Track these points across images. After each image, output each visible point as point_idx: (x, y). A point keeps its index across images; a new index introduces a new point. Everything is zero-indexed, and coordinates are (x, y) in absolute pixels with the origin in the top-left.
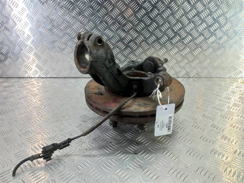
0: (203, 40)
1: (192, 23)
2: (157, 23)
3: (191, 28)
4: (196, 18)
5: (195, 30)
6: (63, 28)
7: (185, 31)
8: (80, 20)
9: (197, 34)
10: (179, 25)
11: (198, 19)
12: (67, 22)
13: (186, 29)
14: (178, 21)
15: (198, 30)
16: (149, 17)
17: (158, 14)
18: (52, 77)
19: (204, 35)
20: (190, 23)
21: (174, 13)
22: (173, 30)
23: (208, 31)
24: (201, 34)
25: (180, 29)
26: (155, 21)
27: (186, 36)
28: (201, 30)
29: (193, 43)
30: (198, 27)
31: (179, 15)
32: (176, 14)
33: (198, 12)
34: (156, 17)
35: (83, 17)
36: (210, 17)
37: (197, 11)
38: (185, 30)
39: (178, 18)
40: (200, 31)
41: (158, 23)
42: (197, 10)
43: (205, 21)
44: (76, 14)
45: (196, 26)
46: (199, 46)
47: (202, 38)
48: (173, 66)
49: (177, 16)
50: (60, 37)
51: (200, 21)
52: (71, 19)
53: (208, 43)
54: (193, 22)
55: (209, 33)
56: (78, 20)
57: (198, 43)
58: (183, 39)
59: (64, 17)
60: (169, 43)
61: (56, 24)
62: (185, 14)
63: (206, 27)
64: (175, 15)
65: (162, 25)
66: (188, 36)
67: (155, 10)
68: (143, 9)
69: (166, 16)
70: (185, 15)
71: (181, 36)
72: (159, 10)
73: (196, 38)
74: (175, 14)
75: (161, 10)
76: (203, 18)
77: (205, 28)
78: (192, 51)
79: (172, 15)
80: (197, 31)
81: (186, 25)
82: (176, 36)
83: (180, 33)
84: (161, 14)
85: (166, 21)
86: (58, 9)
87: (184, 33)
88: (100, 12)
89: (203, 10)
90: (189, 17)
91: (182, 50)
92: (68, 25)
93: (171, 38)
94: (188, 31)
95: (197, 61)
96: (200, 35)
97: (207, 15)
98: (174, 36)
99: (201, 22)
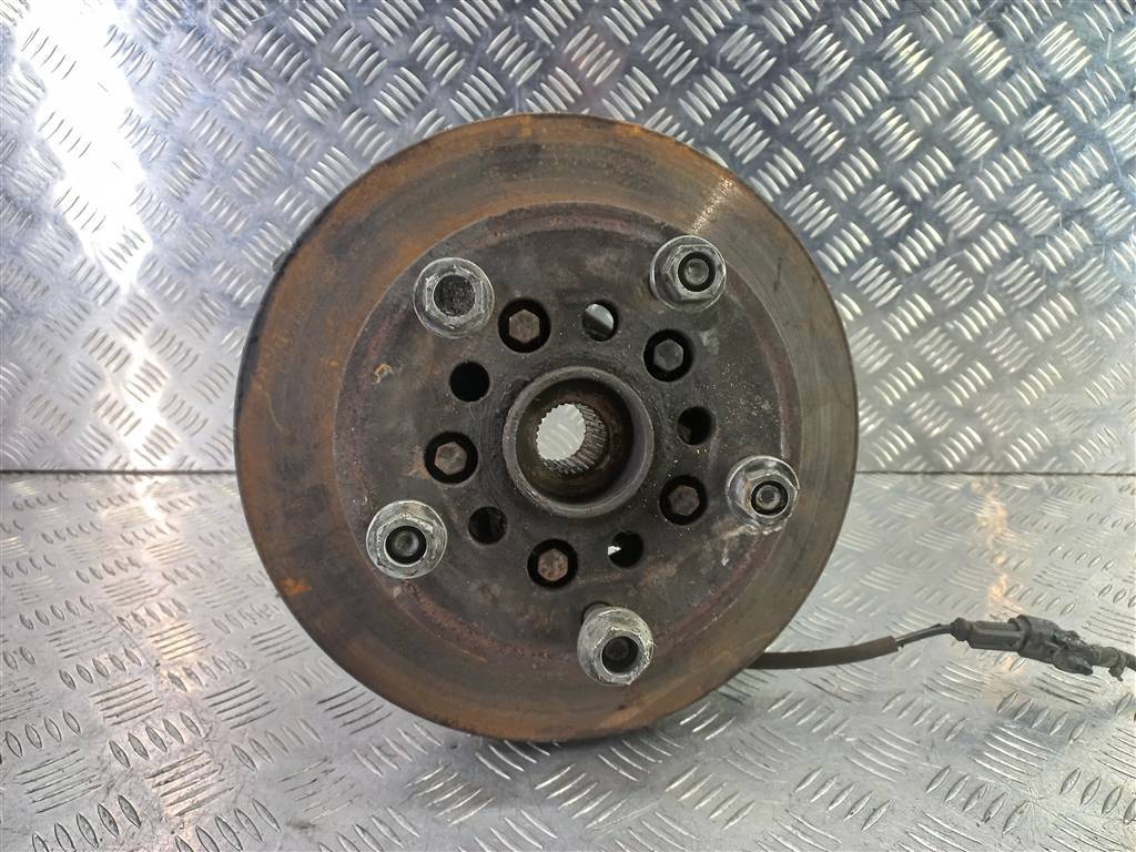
0: (1086, 246)
1: (1019, 148)
2: (803, 153)
3: (1013, 178)
4: (1041, 121)
5: (1035, 191)
6: (251, 189)
7: (977, 195)
8: (347, 139)
9: (1051, 214)
10: (939, 164)
11: (1052, 124)
12: (275, 151)
13: (978, 185)
14: (930, 139)
15: (1056, 188)
16: (757, 116)
17: (811, 101)
18: (185, 467)
19: (1096, 216)
20: (1006, 151)
21: (904, 93)
22: (900, 192)
23: (1119, 196)
24: (1074, 214)
25: (945, 186)
26: (791, 141)
27: (982, 229)
28: (1076, 188)
29: (1022, 264)
30: (1053, 170)
31: (938, 105)
32: (917, 99)
33: (1053, 82)
34: (795, 115)
35: (368, 124)
36: (1125, 115)
37: (1047, 76)
38: (972, 190)
39: (927, 119)
40: (1067, 195)
41: (810, 149)
42: (1047, 71)
43: (1098, 138)
44: (327, 105)
45: (1040, 169)
46: (1061, 284)
47: (1077, 237)
48: (905, 402)
49: (928, 109)
50: (235, 239)
51: (1065, 139)
52: (296, 135)
53: (1120, 265)
54: (1025, 144)
55: (1122, 206)
56: (335, 141)
57: (1053, 268)
58: (966, 242)
59: (256, 125)
60: (875, 265)
61: (209, 166)
62: (973, 98)
63: (1106, 173)
64: (911, 105)
65: (835, 162)
66: (992, 225)
67: (789, 76)
68: (717, 73)
69: (859, 111)
70: (971, 102)
71: (951, 224)
72: (812, 77)
73: (1042, 236)
74: (912, 101)
75: (829, 74)
76: (1083, 117)
77: (1100, 181)
78: (1019, 315)
79: (893, 102)
80: (1051, 194)
81: (977, 162)
82: (921, 228)
83: (943, 207)
84: (830, 100)
85: (861, 136)
86: (221, 77)
87: (971, 207)
88: (466, 93)
89: (1082, 70)
90: (995, 113)
91: (960, 308)
92: (277, 171)
93: (887, 240)
94: (991, 196)
95: (1052, 375)
96: (1066, 222)
97: (1111, 100)
98: (909, 229)
99: (1075, 143)
